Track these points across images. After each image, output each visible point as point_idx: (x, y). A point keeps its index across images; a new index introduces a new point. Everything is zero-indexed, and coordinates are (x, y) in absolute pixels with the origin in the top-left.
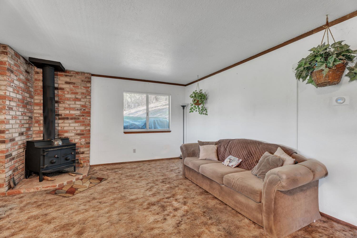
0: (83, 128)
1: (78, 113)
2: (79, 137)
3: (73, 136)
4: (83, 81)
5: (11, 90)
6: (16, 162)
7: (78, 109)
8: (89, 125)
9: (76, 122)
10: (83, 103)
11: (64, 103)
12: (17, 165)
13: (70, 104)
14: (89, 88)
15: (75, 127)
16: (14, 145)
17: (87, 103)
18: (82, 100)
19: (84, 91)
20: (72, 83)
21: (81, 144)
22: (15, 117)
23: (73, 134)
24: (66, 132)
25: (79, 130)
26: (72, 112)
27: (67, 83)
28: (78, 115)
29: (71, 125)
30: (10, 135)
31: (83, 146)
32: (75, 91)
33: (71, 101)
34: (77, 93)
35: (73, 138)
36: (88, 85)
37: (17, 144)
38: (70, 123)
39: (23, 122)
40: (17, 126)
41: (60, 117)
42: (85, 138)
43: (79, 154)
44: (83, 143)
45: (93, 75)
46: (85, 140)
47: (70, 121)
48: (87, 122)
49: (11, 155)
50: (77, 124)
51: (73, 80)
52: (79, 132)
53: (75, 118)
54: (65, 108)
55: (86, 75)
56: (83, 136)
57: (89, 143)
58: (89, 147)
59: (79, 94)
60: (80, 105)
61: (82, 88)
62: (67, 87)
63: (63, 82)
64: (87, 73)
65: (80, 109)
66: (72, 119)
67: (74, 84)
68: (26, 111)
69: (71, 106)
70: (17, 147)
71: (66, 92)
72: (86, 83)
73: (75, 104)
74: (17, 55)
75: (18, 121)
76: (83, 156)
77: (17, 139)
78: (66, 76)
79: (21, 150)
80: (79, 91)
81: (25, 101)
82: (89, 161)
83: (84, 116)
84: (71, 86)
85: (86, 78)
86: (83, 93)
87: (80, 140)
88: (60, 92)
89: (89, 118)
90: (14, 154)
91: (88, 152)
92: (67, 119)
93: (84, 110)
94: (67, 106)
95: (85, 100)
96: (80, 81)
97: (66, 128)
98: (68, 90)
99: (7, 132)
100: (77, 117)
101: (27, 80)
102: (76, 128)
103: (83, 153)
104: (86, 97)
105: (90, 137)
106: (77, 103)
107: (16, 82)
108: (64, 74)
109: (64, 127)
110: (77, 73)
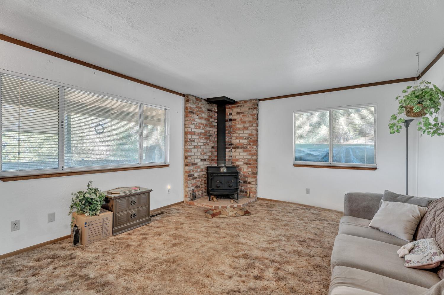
0: (249, 157)
1: (245, 142)
2: (246, 166)
3: (242, 165)
4: (250, 109)
5: (193, 126)
6: (199, 181)
7: (246, 138)
8: (256, 154)
9: (244, 151)
10: (249, 132)
11: (235, 133)
12: (199, 183)
13: (240, 134)
14: (255, 115)
15: (243, 156)
16: (196, 168)
17: (254, 131)
18: (249, 128)
19: (251, 119)
20: (242, 112)
21: (248, 174)
22: (197, 147)
23: (242, 163)
24: (237, 160)
25: (247, 160)
26: (242, 141)
27: (238, 113)
28: (246, 144)
29: (242, 154)
30: (192, 161)
31: (250, 176)
32: (243, 120)
33: (241, 130)
34: (244, 122)
35: (242, 167)
36: (255, 112)
37: (199, 167)
38: (240, 152)
39: (205, 151)
40: (199, 154)
41: (233, 146)
42: (251, 167)
43: (246, 183)
44: (250, 173)
45: (260, 100)
46: (252, 170)
47: (240, 150)
48: (254, 151)
49: (193, 175)
50: (245, 154)
51: (242, 109)
52: (246, 161)
53: (243, 147)
54: (237, 138)
55: (253, 101)
56: (250, 165)
57: (256, 174)
58: (256, 177)
59: (247, 123)
60: (248, 133)
61: (250, 116)
62: (237, 117)
63: (235, 113)
64: (253, 100)
65: (248, 138)
66: (241, 148)
67: (243, 113)
68: (208, 142)
69: (241, 135)
70: (199, 170)
71: (237, 123)
72: (252, 110)
73: (244, 133)
74: (198, 99)
75: (201, 150)
76: (250, 186)
77: (199, 164)
78: (237, 107)
79: (204, 173)
80: (247, 119)
81: (208, 134)
82: (256, 193)
83: (250, 144)
84: (241, 115)
85: (252, 105)
86: (250, 121)
87: (248, 169)
88: (233, 123)
89: (255, 147)
90: (196, 175)
91: (254, 183)
92: (238, 148)
93: (251, 138)
94: (238, 135)
95: (252, 128)
96: (247, 109)
97: (237, 157)
98: (238, 120)
99: (190, 158)
100: (245, 146)
101: (209, 116)
102: (245, 157)
103: (250, 183)
104: (252, 125)
105: (257, 167)
106: (246, 132)
107: (198, 121)
108: (235, 105)
109: (236, 155)
110: (245, 102)
